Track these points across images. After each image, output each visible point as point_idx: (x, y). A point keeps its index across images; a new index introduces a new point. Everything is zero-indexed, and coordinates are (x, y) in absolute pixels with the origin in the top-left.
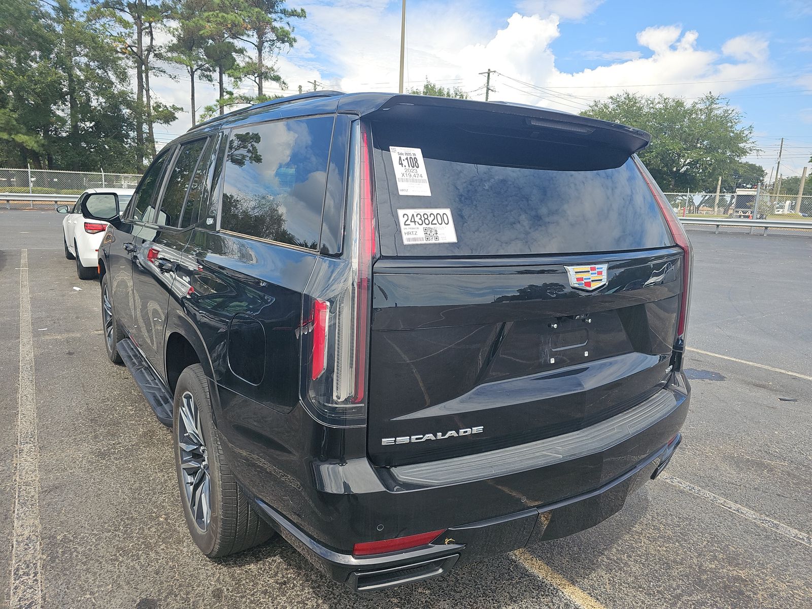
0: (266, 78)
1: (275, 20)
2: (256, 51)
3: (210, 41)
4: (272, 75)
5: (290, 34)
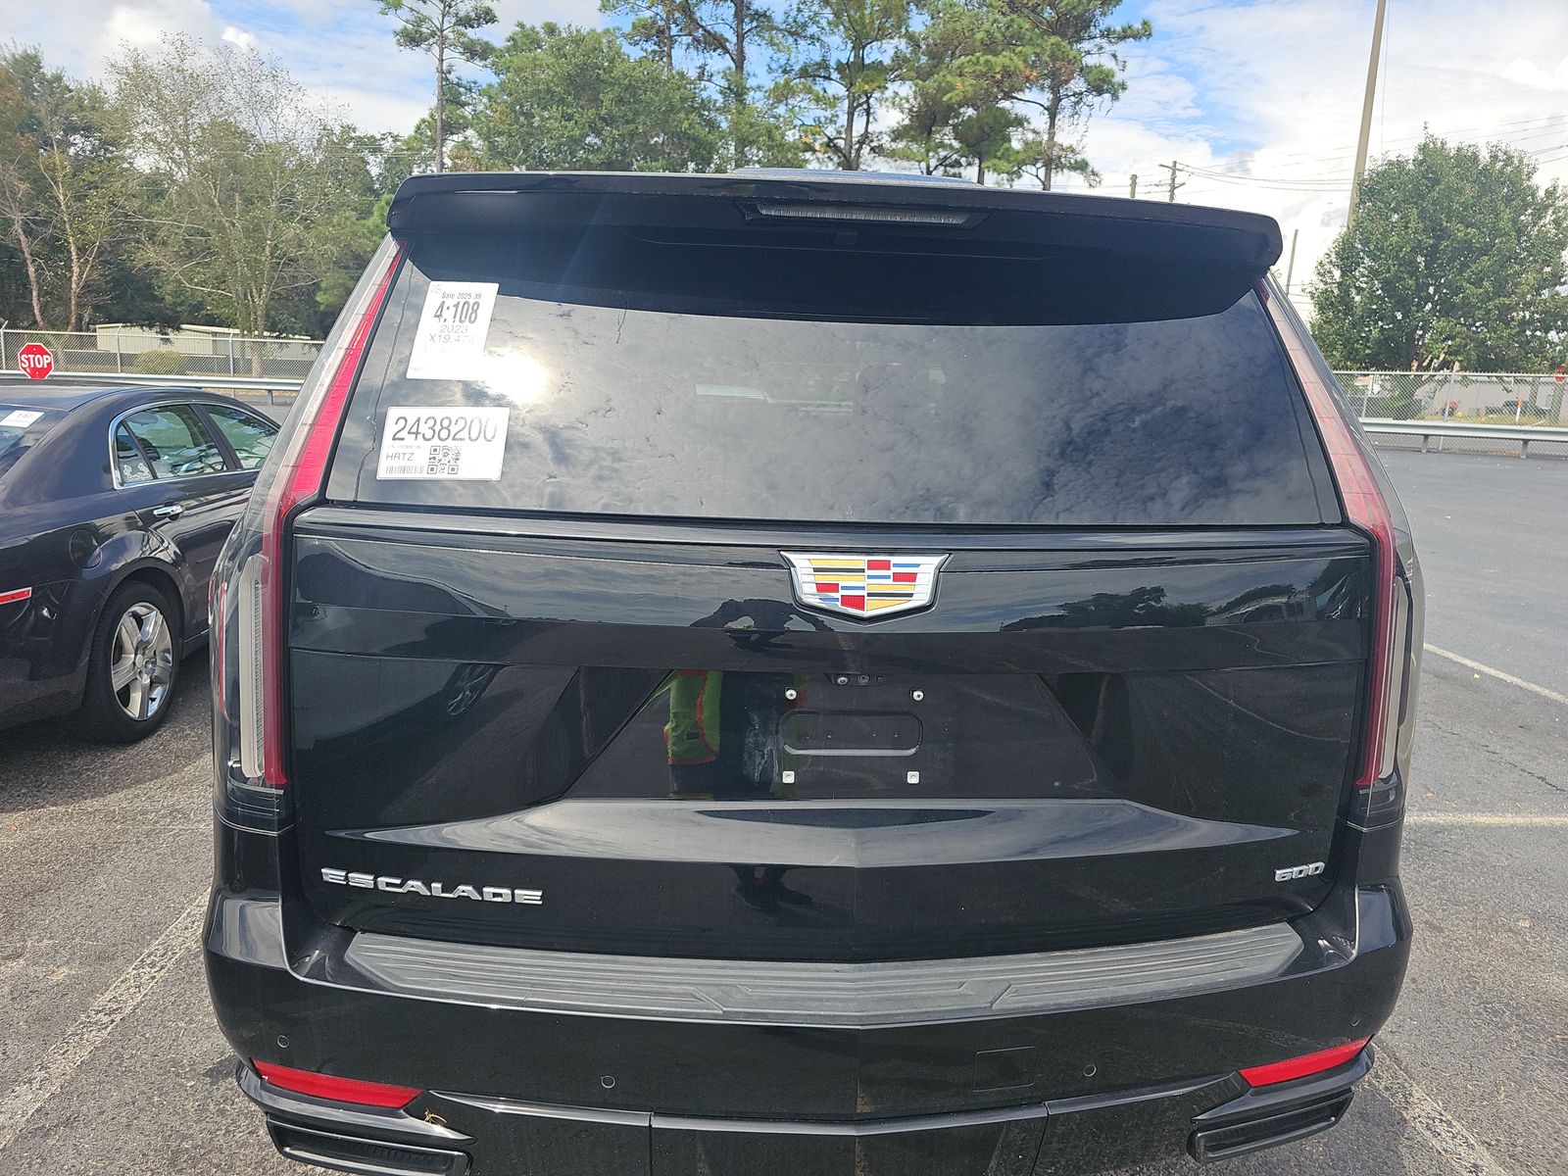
0: (1060, 167)
1: (1088, 53)
2: (1046, 117)
3: (970, 112)
4: (1072, 161)
5: (1113, 76)
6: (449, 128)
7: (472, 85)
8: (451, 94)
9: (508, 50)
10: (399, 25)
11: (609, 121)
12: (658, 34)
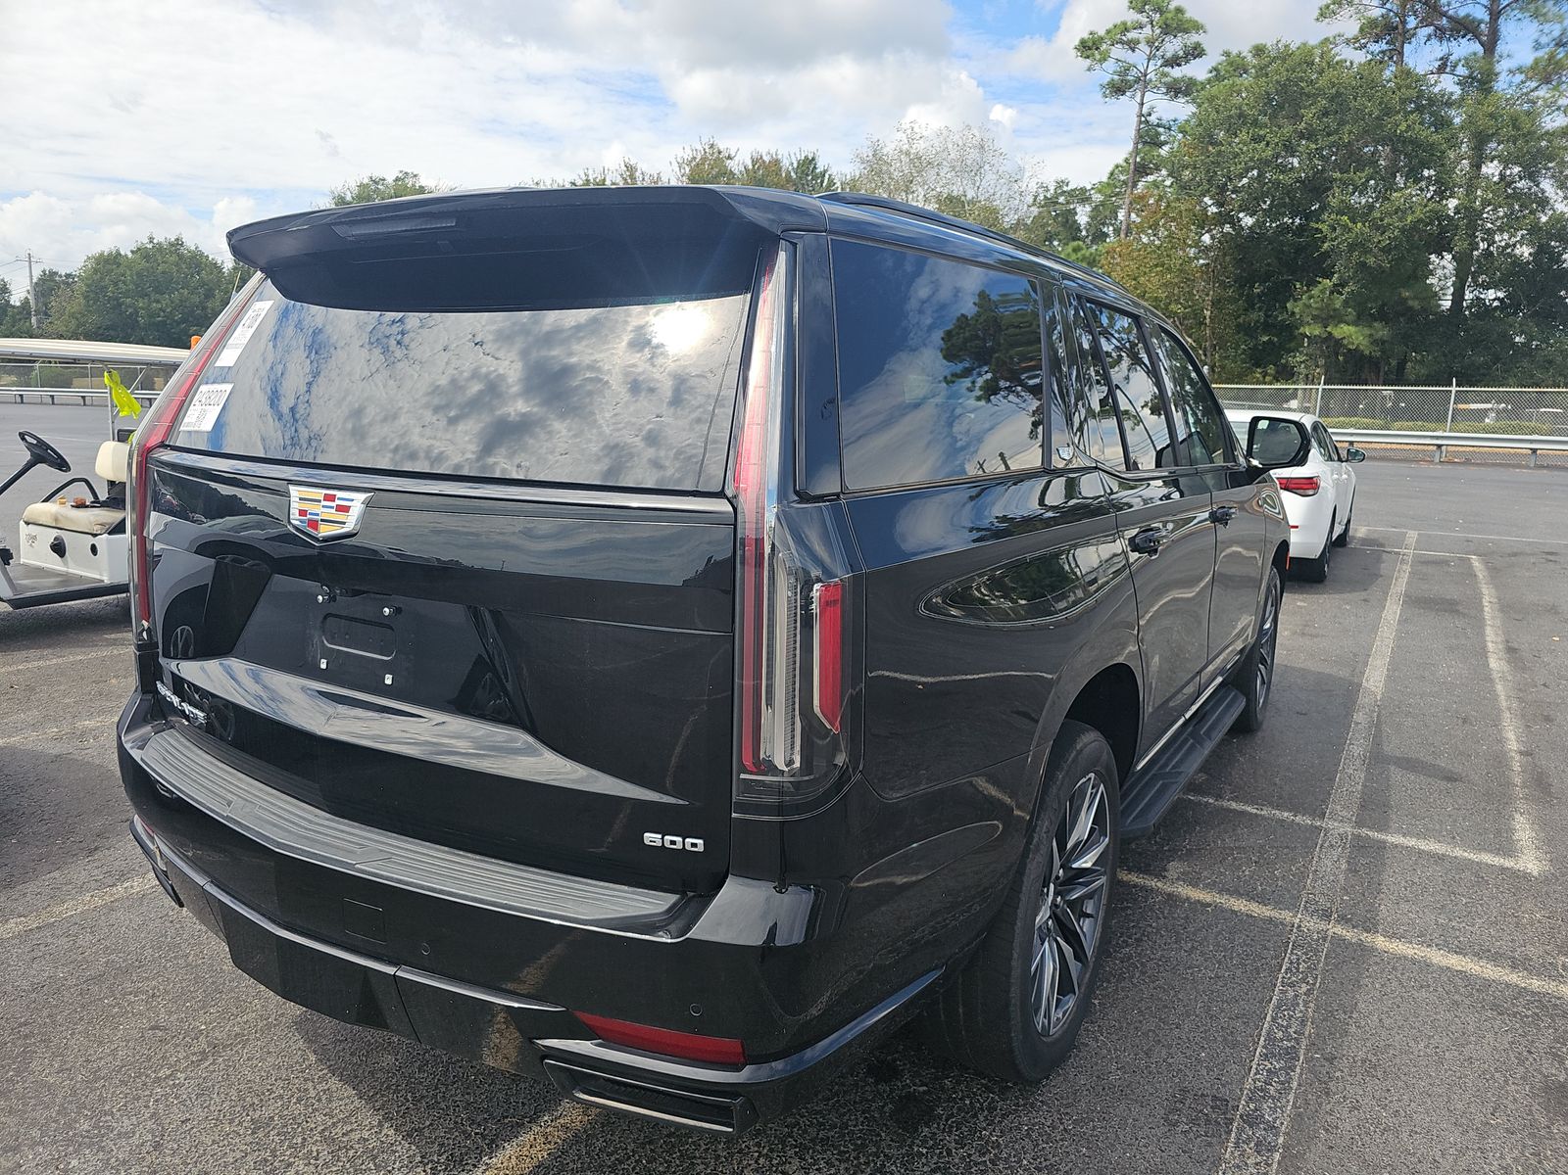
6: (1141, 170)
7: (1172, 123)
8: (1149, 136)
9: (1209, 81)
10: (1107, 78)
11: (1309, 135)
12: (1390, 32)
